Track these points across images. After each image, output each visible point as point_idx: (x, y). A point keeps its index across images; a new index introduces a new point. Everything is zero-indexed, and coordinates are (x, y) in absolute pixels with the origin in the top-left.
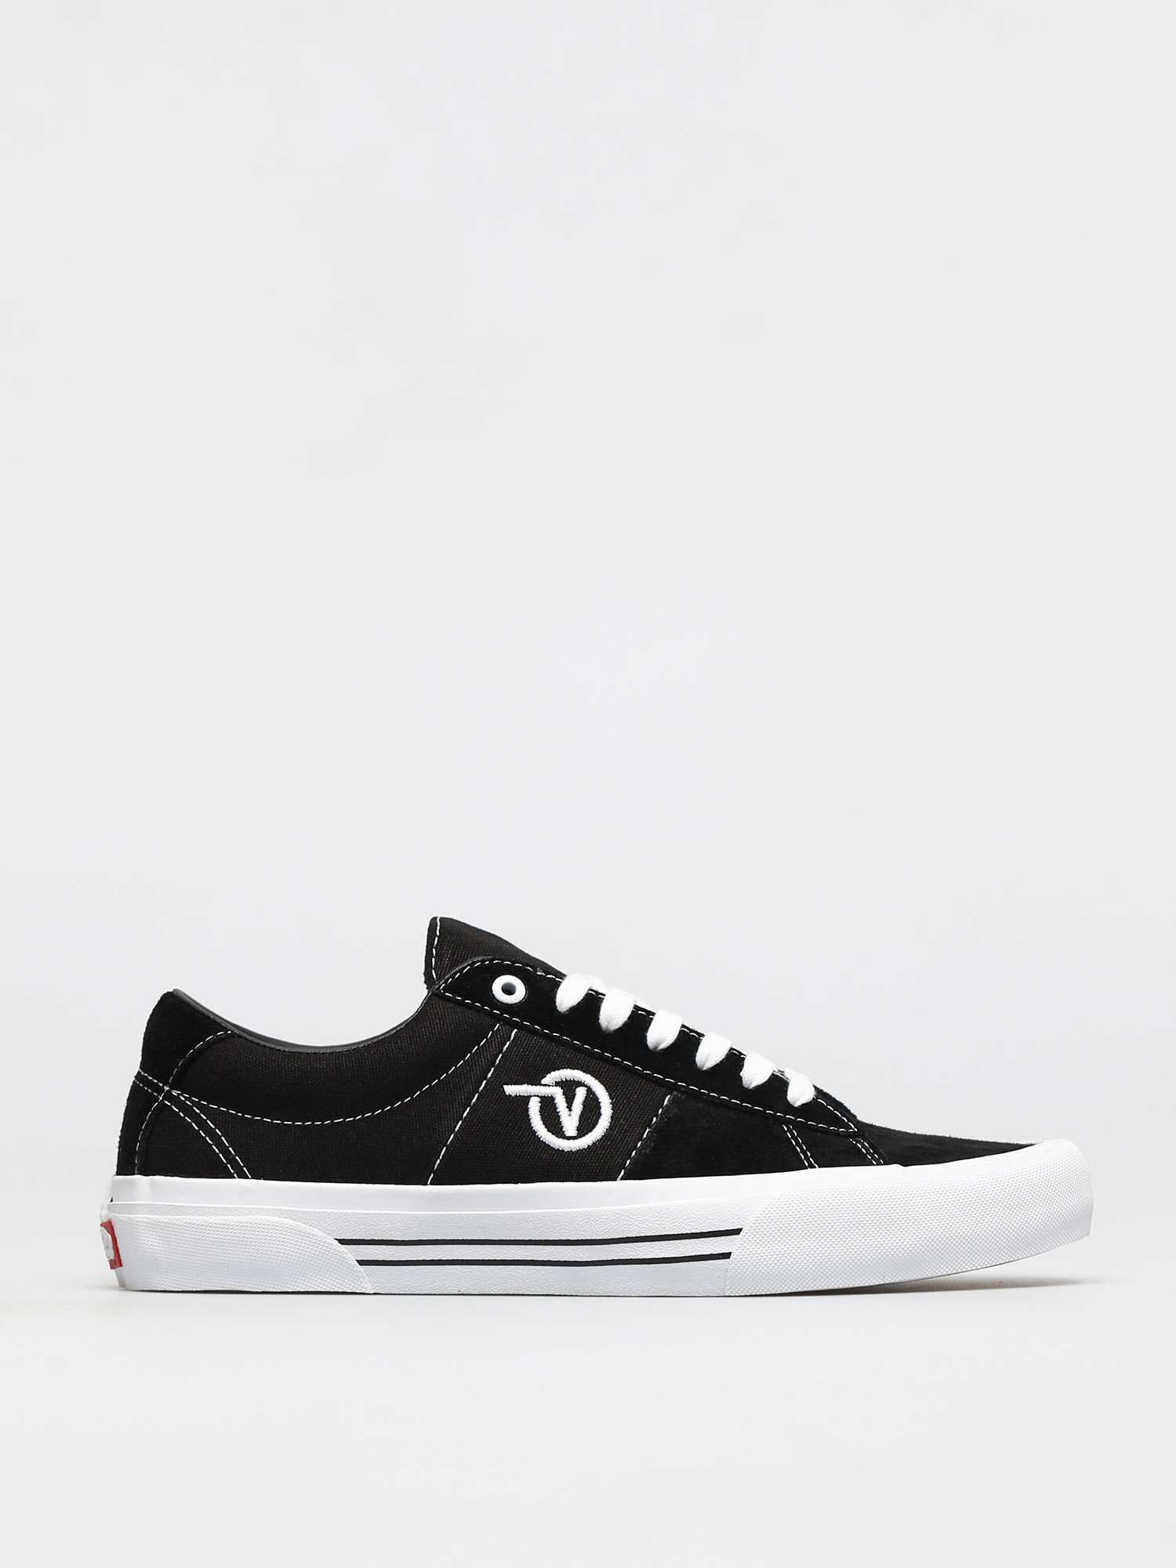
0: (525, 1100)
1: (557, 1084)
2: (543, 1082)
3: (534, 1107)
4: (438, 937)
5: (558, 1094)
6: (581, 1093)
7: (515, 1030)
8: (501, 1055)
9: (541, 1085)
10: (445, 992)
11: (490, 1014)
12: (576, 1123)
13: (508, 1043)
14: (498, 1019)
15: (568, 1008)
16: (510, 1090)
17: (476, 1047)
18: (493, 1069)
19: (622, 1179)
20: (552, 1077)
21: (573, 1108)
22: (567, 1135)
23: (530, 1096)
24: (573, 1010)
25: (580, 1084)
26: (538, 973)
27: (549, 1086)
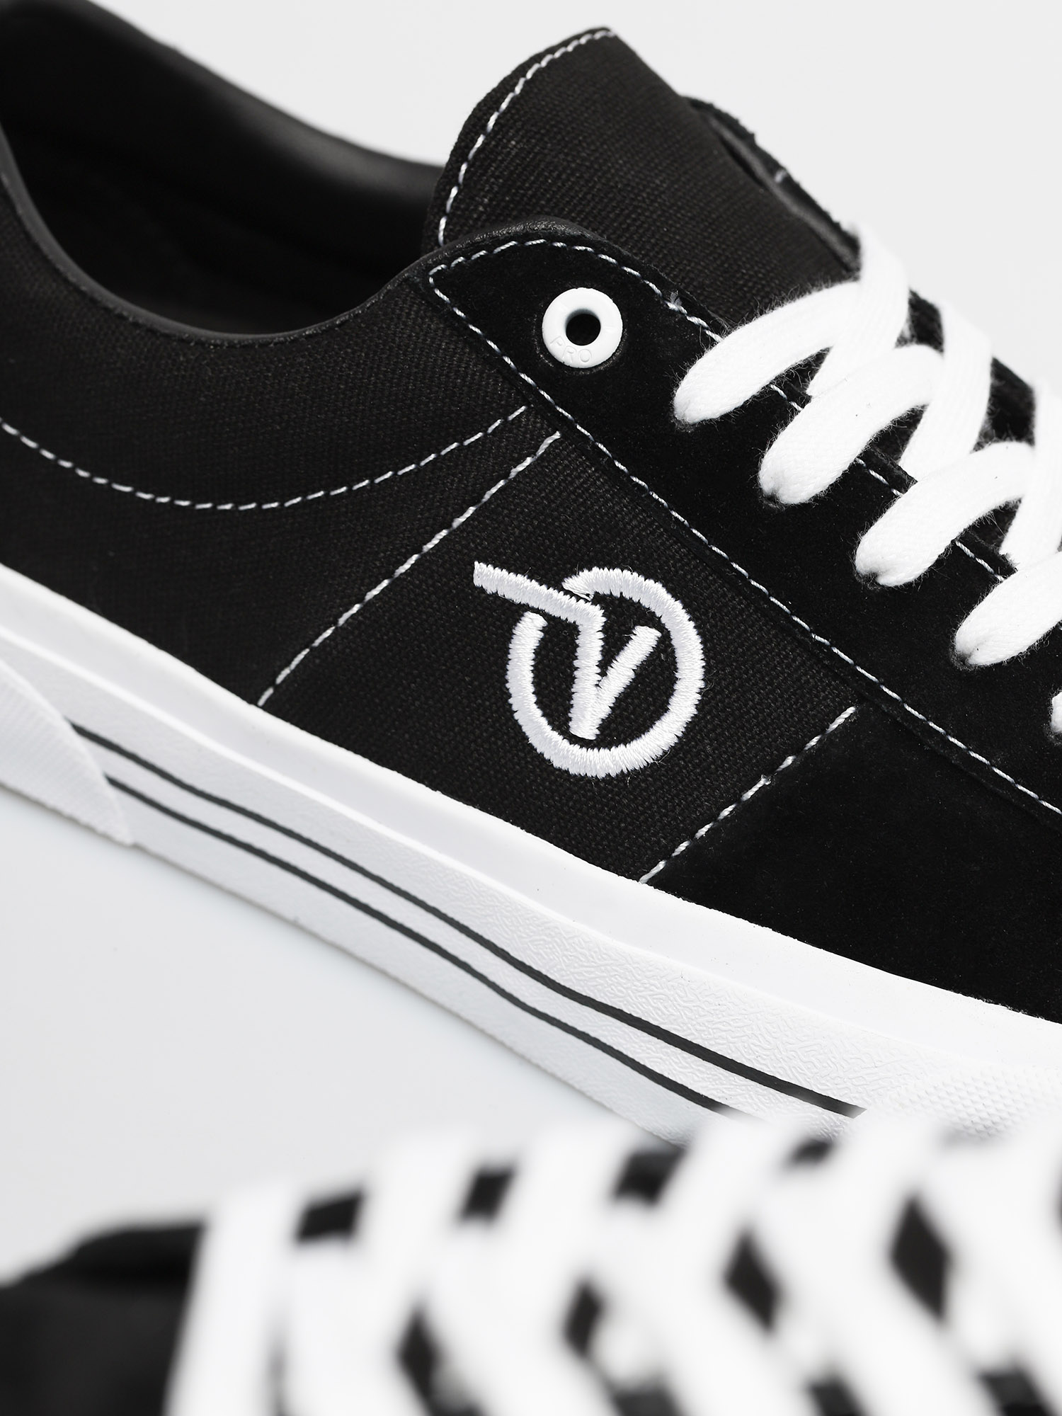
0: (514, 612)
1: (598, 599)
2: (569, 584)
3: (528, 634)
4: (488, 136)
5: (591, 622)
6: (643, 641)
7: (557, 435)
8: (502, 483)
9: (560, 589)
10: (438, 285)
11: (510, 377)
12: (603, 710)
13: (529, 461)
14: (526, 395)
15: (697, 420)
16: (488, 577)
17: (455, 445)
18: (471, 510)
19: (650, 882)
20: (588, 580)
21: (611, 672)
22: (573, 731)
23: (526, 608)
24: (707, 427)
25: (651, 619)
26: (672, 306)
27: (578, 598)
